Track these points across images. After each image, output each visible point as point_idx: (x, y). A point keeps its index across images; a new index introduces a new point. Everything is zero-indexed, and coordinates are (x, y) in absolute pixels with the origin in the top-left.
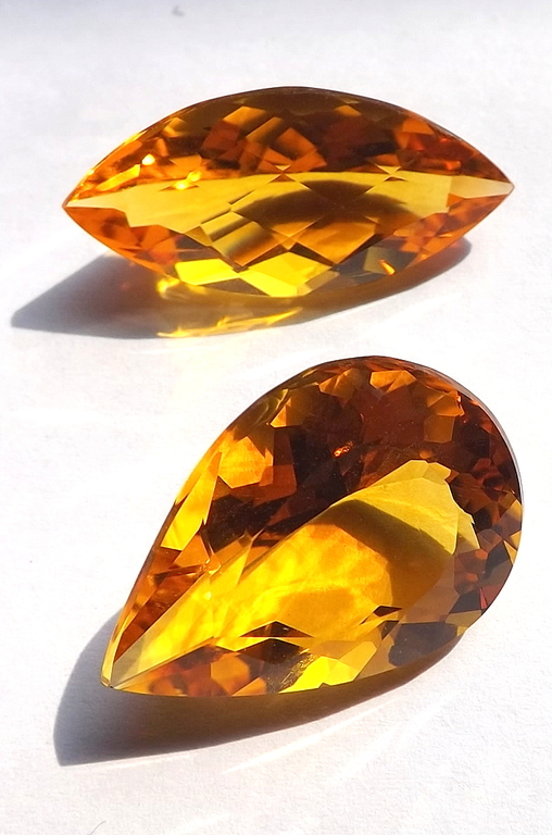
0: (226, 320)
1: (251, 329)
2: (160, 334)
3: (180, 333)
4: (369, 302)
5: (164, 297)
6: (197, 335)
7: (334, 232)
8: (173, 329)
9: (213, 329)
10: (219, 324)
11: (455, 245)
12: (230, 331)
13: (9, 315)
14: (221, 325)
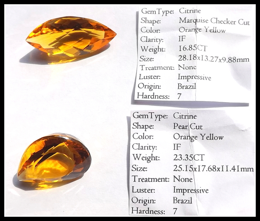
0: (61, 61)
1: (66, 63)
2: (48, 64)
3: (52, 63)
4: (89, 57)
5: (49, 56)
6: (56, 64)
7: (82, 43)
8: (51, 63)
9: (59, 63)
10: (60, 61)
11: (107, 45)
12: (62, 63)
13: (19, 60)
14: (60, 62)
